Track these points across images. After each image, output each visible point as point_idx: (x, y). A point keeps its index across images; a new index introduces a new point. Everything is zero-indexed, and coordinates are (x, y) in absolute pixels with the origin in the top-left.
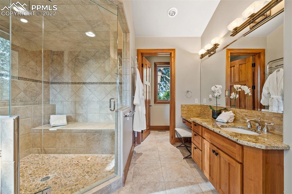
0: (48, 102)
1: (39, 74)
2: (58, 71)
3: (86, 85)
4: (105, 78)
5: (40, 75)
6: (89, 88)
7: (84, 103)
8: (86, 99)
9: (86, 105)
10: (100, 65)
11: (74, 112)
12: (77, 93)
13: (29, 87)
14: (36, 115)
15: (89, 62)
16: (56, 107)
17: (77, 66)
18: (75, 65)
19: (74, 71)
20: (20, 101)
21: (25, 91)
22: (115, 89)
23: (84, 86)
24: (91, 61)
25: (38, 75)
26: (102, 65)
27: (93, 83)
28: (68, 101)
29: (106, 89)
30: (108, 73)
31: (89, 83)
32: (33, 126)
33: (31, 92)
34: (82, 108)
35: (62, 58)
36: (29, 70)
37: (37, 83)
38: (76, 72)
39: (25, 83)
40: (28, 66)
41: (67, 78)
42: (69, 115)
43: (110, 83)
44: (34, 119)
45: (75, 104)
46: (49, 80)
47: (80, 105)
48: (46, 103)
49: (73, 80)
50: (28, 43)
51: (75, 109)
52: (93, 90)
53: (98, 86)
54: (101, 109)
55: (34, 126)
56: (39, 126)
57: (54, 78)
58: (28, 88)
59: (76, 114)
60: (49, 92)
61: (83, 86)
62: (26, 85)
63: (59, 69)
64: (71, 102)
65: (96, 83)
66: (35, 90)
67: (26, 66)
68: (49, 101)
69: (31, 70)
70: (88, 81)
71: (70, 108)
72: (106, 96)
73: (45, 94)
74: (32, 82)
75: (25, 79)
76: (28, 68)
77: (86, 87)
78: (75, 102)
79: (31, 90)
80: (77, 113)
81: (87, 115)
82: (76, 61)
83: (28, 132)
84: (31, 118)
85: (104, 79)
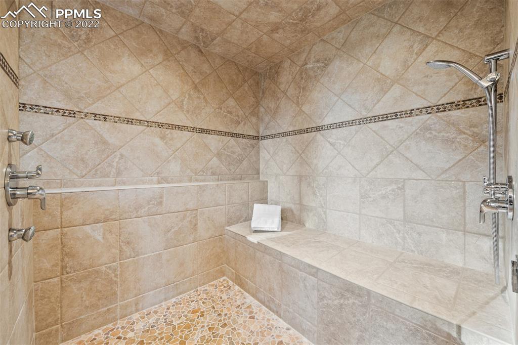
0: (256, 176)
1: (242, 121)
2: (271, 111)
3: (322, 132)
4: (379, 101)
5: (243, 123)
6: (329, 140)
7: (317, 181)
8: (323, 170)
9: (323, 185)
10: (362, 65)
11: (298, 202)
12: (303, 155)
13: (225, 147)
14: (232, 201)
15: (330, 68)
16: (269, 186)
17: (303, 88)
18: (299, 87)
19: (298, 104)
20: (212, 173)
21: (219, 155)
22: (417, 134)
23: (318, 135)
24: (337, 63)
25: (240, 123)
26: (370, 63)
27: (340, 125)
28: (288, 173)
29: (382, 137)
30: (388, 81)
31: (331, 127)
32: (228, 222)
33: (229, 156)
34: (314, 193)
35: (277, 82)
36: (225, 116)
37: (238, 139)
38: (302, 105)
39: (220, 140)
40: (224, 107)
41: (285, 124)
42: (287, 205)
43: (396, 115)
44: (229, 209)
45: (300, 181)
46: (258, 132)
47: (309, 184)
48: (253, 177)
49: (295, 126)
50: (223, 67)
51: (300, 193)
52: (340, 143)
53: (357, 132)
54: (363, 202)
55: (230, 224)
56: (237, 223)
57: (266, 128)
58: (224, 149)
59: (303, 207)
60: (259, 155)
61: (315, 136)
62: (220, 143)
63: (272, 107)
64: (293, 176)
65: (351, 123)
66: (234, 153)
67: (221, 109)
68: (259, 174)
69: (228, 115)
70: (328, 121)
71: (290, 191)
72: (382, 161)
73: (252, 161)
74: (230, 138)
75: (220, 133)
76: (224, 112)
77: (322, 138)
78: (300, 178)
79: (228, 154)
80: (304, 205)
81: (325, 213)
82: (302, 78)
83: (220, 234)
84: (224, 206)
85: (376, 104)
